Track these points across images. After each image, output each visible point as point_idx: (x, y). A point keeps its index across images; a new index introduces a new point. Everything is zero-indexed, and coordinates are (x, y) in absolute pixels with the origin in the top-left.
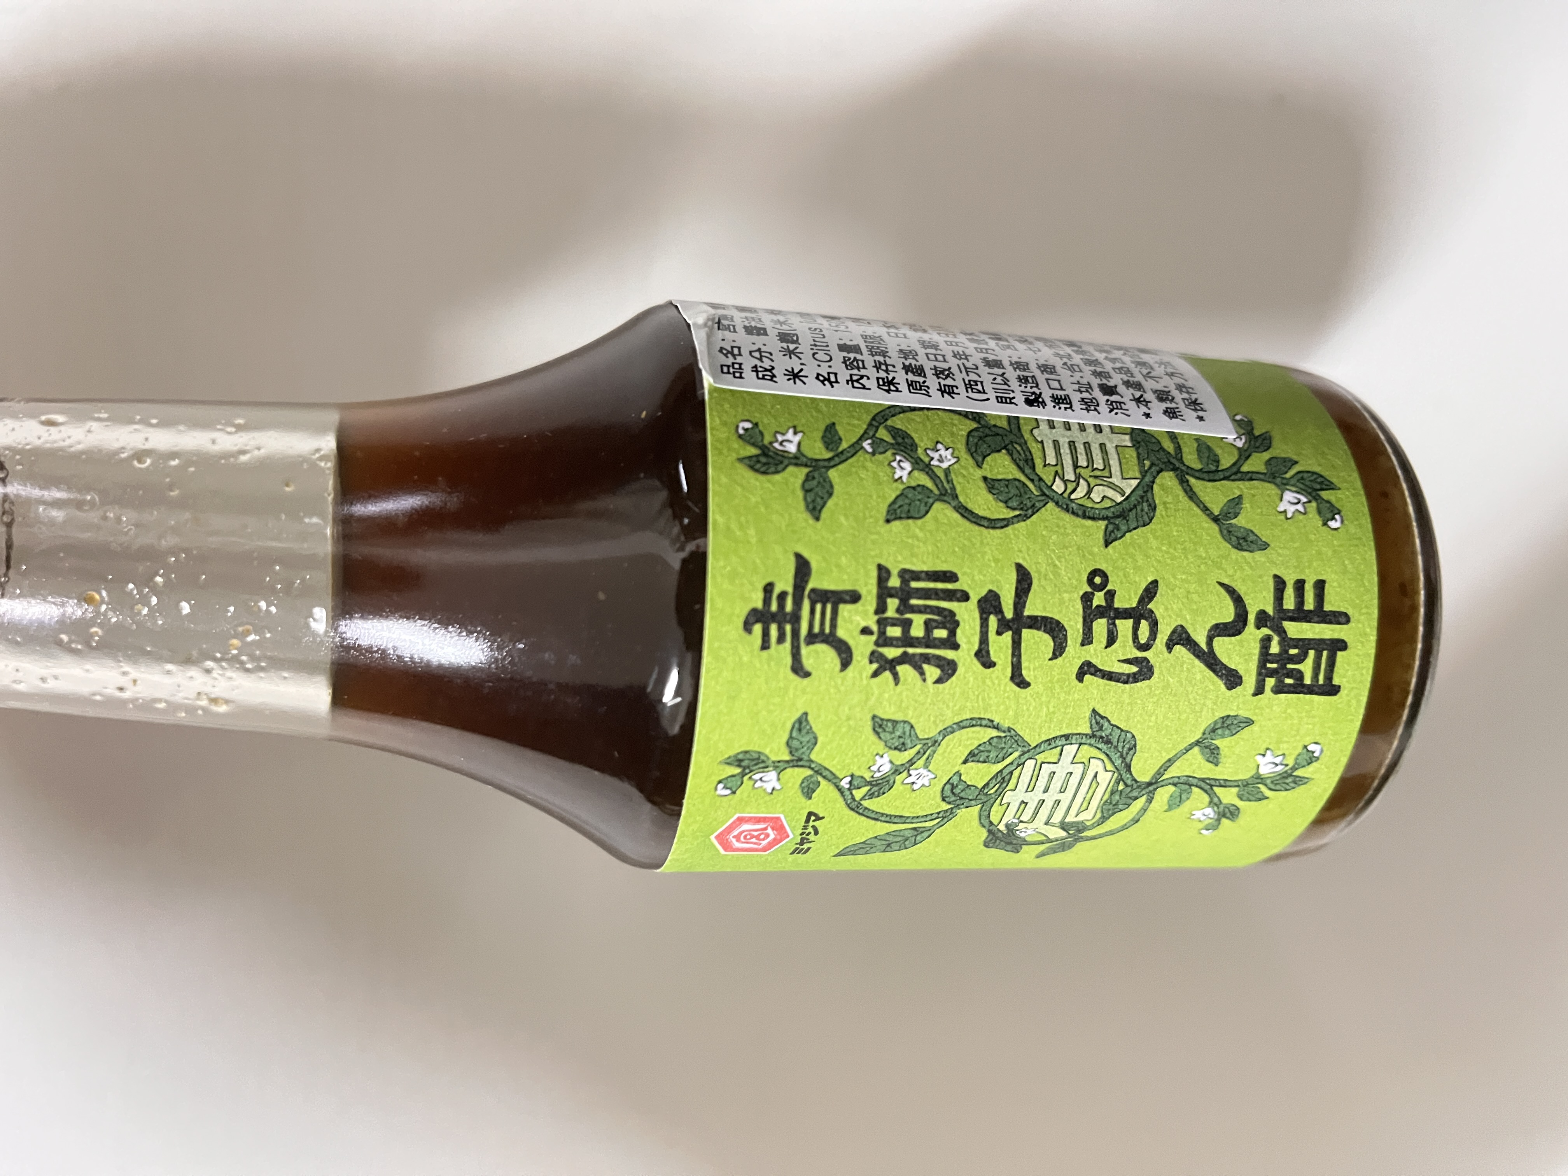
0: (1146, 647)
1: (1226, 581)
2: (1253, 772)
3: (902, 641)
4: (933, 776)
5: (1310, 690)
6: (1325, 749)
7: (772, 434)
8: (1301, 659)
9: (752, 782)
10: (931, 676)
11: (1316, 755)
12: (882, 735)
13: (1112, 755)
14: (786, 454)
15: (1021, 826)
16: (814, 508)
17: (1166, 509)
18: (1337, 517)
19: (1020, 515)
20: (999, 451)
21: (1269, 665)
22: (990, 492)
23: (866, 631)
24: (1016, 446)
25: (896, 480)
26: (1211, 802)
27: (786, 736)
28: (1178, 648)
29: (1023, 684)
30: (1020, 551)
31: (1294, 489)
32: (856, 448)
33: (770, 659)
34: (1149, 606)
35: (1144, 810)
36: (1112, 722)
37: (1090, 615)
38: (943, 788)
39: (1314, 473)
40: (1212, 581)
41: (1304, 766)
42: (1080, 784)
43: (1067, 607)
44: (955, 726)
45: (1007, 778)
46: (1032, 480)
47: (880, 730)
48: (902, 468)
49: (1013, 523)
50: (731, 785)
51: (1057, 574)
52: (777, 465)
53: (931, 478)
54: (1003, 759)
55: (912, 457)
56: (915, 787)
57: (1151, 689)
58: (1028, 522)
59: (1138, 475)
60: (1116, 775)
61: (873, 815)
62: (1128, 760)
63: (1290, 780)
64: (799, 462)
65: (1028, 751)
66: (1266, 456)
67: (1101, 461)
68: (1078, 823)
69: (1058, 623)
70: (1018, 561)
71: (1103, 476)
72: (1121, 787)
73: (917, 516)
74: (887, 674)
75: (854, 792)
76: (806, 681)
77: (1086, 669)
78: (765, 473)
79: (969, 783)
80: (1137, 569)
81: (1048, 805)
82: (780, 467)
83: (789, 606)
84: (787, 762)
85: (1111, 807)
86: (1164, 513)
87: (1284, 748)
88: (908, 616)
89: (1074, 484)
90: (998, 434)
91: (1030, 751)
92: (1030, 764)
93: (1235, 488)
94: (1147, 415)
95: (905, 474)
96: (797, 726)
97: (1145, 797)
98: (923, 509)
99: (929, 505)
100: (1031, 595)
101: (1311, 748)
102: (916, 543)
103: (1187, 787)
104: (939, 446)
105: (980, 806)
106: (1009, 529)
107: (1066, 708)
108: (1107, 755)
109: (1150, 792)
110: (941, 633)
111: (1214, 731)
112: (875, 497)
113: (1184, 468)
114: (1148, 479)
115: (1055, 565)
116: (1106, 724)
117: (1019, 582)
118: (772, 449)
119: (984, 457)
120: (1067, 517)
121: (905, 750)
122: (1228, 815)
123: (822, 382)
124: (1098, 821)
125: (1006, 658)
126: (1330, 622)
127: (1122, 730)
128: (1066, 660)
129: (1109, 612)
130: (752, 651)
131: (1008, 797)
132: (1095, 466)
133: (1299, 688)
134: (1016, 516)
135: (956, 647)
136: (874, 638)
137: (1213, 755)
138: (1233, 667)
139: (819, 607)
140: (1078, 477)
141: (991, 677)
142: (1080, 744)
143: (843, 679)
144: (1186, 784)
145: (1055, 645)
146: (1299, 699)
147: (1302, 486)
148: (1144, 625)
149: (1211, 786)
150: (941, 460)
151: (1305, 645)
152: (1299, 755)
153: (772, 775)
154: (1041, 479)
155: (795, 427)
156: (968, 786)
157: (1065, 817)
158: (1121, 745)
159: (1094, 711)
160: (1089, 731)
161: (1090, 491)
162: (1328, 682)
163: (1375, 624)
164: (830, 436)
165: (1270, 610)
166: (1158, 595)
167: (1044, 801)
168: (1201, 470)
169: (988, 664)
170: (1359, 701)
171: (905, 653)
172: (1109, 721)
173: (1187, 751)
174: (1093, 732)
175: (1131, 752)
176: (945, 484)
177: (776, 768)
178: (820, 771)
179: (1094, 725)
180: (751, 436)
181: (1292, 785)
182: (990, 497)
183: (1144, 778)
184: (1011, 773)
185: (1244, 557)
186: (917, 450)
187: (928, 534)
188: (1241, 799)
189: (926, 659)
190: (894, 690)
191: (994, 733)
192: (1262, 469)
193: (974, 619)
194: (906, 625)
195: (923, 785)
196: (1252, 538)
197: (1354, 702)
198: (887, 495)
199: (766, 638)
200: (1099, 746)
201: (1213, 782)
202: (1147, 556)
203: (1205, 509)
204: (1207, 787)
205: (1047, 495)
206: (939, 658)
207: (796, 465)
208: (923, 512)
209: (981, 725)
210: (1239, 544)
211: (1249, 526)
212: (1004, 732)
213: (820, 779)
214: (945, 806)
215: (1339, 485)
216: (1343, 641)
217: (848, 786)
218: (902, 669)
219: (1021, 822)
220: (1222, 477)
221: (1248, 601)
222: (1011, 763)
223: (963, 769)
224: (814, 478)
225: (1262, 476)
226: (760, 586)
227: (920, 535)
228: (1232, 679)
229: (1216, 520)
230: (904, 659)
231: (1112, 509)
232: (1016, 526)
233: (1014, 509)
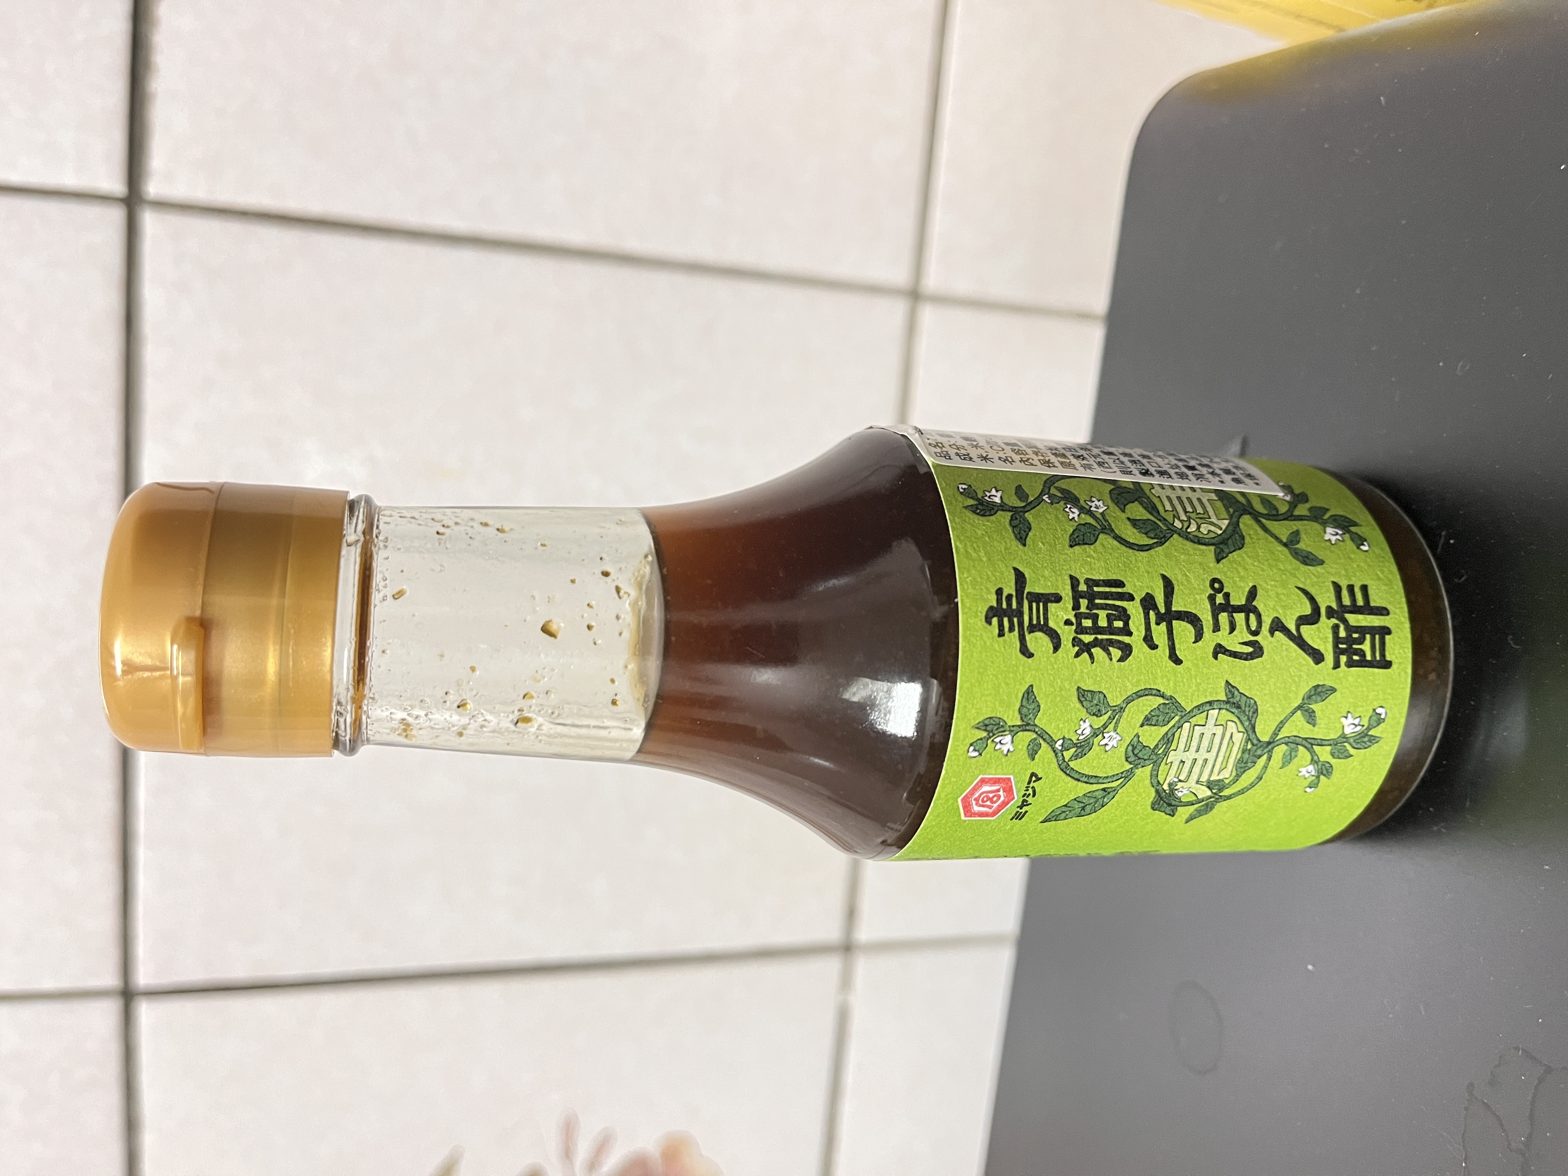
0: (1256, 633)
1: (1301, 586)
2: (1340, 733)
3: (1093, 630)
4: (1120, 738)
5: (1371, 664)
6: (1388, 711)
7: (982, 492)
8: (1361, 641)
9: (994, 745)
10: (1115, 655)
11: (1383, 716)
12: (1085, 703)
13: (1242, 718)
14: (994, 504)
15: (1180, 785)
16: (1021, 538)
17: (1251, 538)
18: (1365, 543)
19: (1157, 542)
20: (1133, 502)
21: (1341, 646)
22: (1134, 527)
23: (1068, 622)
24: (1143, 499)
25: (1071, 520)
26: (1312, 760)
27: (1018, 705)
28: (1277, 633)
29: (1178, 661)
30: (1163, 566)
31: (1332, 526)
32: (1039, 500)
33: (1005, 641)
34: (1253, 604)
35: (1265, 767)
36: (1241, 691)
37: (1216, 609)
38: (1127, 749)
39: (1342, 516)
40: (1291, 586)
41: (1375, 727)
42: (1221, 744)
43: (1200, 604)
44: (1134, 695)
45: (1170, 740)
46: (1160, 520)
47: (1083, 699)
48: (1073, 513)
49: (1154, 548)
50: (979, 746)
51: (1188, 581)
52: (990, 510)
53: (1094, 519)
54: (1169, 722)
55: (1078, 506)
56: (1108, 748)
57: (1263, 664)
58: (1163, 546)
59: (1227, 517)
60: (1245, 735)
61: (1076, 776)
62: (1253, 722)
63: (1366, 739)
64: (1005, 509)
65: (1185, 715)
66: (1308, 505)
67: (1200, 508)
68: (1219, 781)
69: (1195, 616)
70: (1162, 573)
71: (1204, 518)
72: (1249, 746)
73: (1090, 543)
74: (1085, 655)
75: (1064, 753)
76: (1030, 660)
77: (1219, 650)
78: (983, 515)
79: (1144, 744)
80: (1242, 578)
81: (1200, 762)
82: (992, 512)
83: (1014, 606)
84: (1019, 726)
85: (1243, 765)
86: (1250, 541)
87: (1359, 711)
88: (1095, 611)
89: (1188, 522)
90: (1129, 492)
91: (1187, 716)
92: (1187, 725)
93: (1295, 525)
94: (1222, 482)
95: (1076, 516)
96: (1026, 695)
97: (1266, 754)
98: (1093, 539)
99: (1096, 536)
100: (1174, 596)
101: (1379, 711)
102: (1093, 561)
103: (1294, 745)
104: (1094, 499)
105: (1152, 765)
106: (1152, 552)
107: (1208, 680)
108: (1239, 718)
109: (1269, 751)
110: (1119, 624)
111: (1310, 697)
112: (1059, 530)
113: (1255, 513)
114: (1234, 520)
115: (1187, 575)
116: (1236, 693)
117: (1165, 587)
118: (984, 500)
119: (1125, 506)
120: (1188, 544)
121: (1101, 716)
122: (1325, 772)
123: (1004, 461)
124: (1233, 779)
125: (1164, 640)
126: (1376, 614)
127: (1248, 697)
128: (1204, 643)
129: (1228, 607)
130: (993, 638)
131: (1172, 757)
132: (1198, 512)
133: (1363, 663)
134: (1155, 543)
135: (1130, 634)
136: (1074, 627)
137: (1311, 718)
138: (1316, 648)
139: (1034, 605)
140: (1189, 518)
141: (1155, 656)
142: (1220, 709)
143: (1056, 658)
144: (1294, 742)
145: (1195, 632)
146: (1364, 671)
147: (1336, 524)
148: (1252, 617)
149: (1312, 744)
150: (1097, 507)
151: (1363, 631)
152: (1370, 717)
153: (1008, 739)
154: (1165, 520)
155: (995, 488)
156: (1144, 746)
157: (1210, 775)
158: (1247, 709)
159: (1227, 681)
160: (1224, 698)
161: (1199, 527)
162: (1382, 658)
163: (1406, 615)
164: (1020, 492)
165: (1334, 606)
166: (1257, 596)
167: (1196, 759)
168: (1267, 514)
169: (1153, 647)
170: (1406, 673)
171: (1096, 639)
172: (1238, 690)
173: (1293, 714)
174: (1228, 699)
175: (1255, 715)
176: (1104, 522)
177: (1011, 731)
178: (1043, 735)
179: (1228, 693)
180: (969, 493)
181: (1369, 744)
182: (1135, 531)
183: (1265, 738)
184: (1174, 735)
185: (1309, 570)
186: (1079, 501)
187: (1100, 554)
188: (1333, 757)
189: (1111, 643)
190: (1091, 667)
191: (1161, 701)
192: (1307, 513)
193: (1140, 614)
194: (1095, 618)
195: (1113, 746)
196: (1311, 557)
197: (1403, 673)
198: (1068, 530)
199: (1001, 628)
200: (1233, 710)
201: (1312, 741)
202: (1246, 569)
203: (1277, 538)
204: (1309, 746)
205: (1173, 530)
206: (1119, 642)
207: (1002, 510)
208: (1094, 541)
209: (1151, 695)
210: (1305, 561)
211: (1309, 549)
212: (1168, 699)
213: (1042, 741)
214: (1128, 766)
215: (1361, 523)
216: (1388, 628)
217: (1060, 748)
218: (1096, 651)
219: (1180, 781)
220: (1282, 518)
221: (1319, 599)
222: (1174, 726)
223: (1140, 731)
224: (1016, 519)
225: (1309, 518)
226: (993, 590)
227: (1095, 555)
228: (1317, 657)
229: (1285, 545)
230: (1096, 643)
231: (1216, 539)
232: (1156, 549)
233: (1152, 538)
